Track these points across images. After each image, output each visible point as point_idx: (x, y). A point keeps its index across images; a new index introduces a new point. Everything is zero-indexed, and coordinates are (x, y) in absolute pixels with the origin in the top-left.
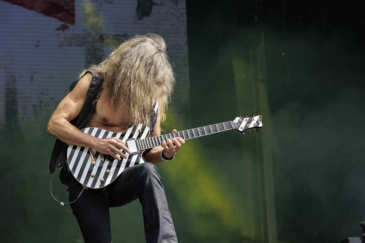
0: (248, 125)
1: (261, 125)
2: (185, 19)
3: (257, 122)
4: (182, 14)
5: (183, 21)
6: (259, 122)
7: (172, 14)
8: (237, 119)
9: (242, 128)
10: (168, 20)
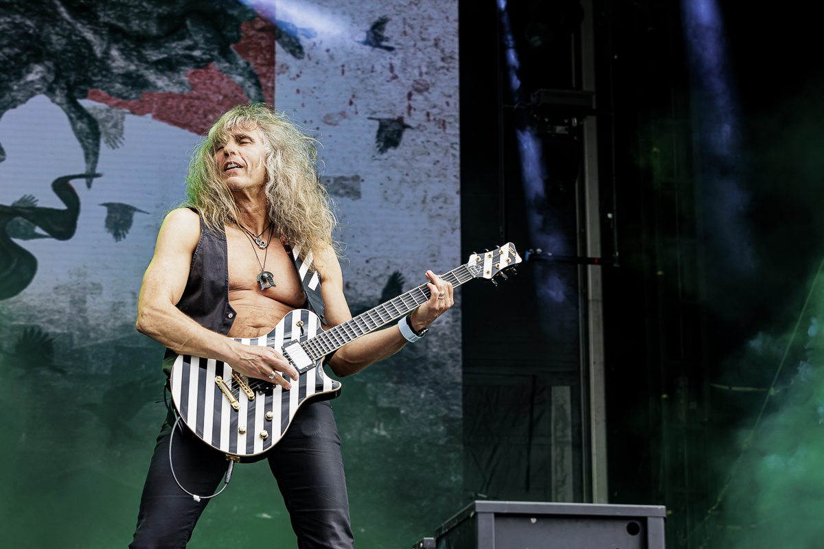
0: (496, 265)
1: (519, 260)
2: (458, 153)
3: (510, 255)
4: (452, 144)
5: (454, 155)
6: (514, 254)
7: (436, 144)
8: (473, 258)
9: (488, 272)
10: (429, 154)
